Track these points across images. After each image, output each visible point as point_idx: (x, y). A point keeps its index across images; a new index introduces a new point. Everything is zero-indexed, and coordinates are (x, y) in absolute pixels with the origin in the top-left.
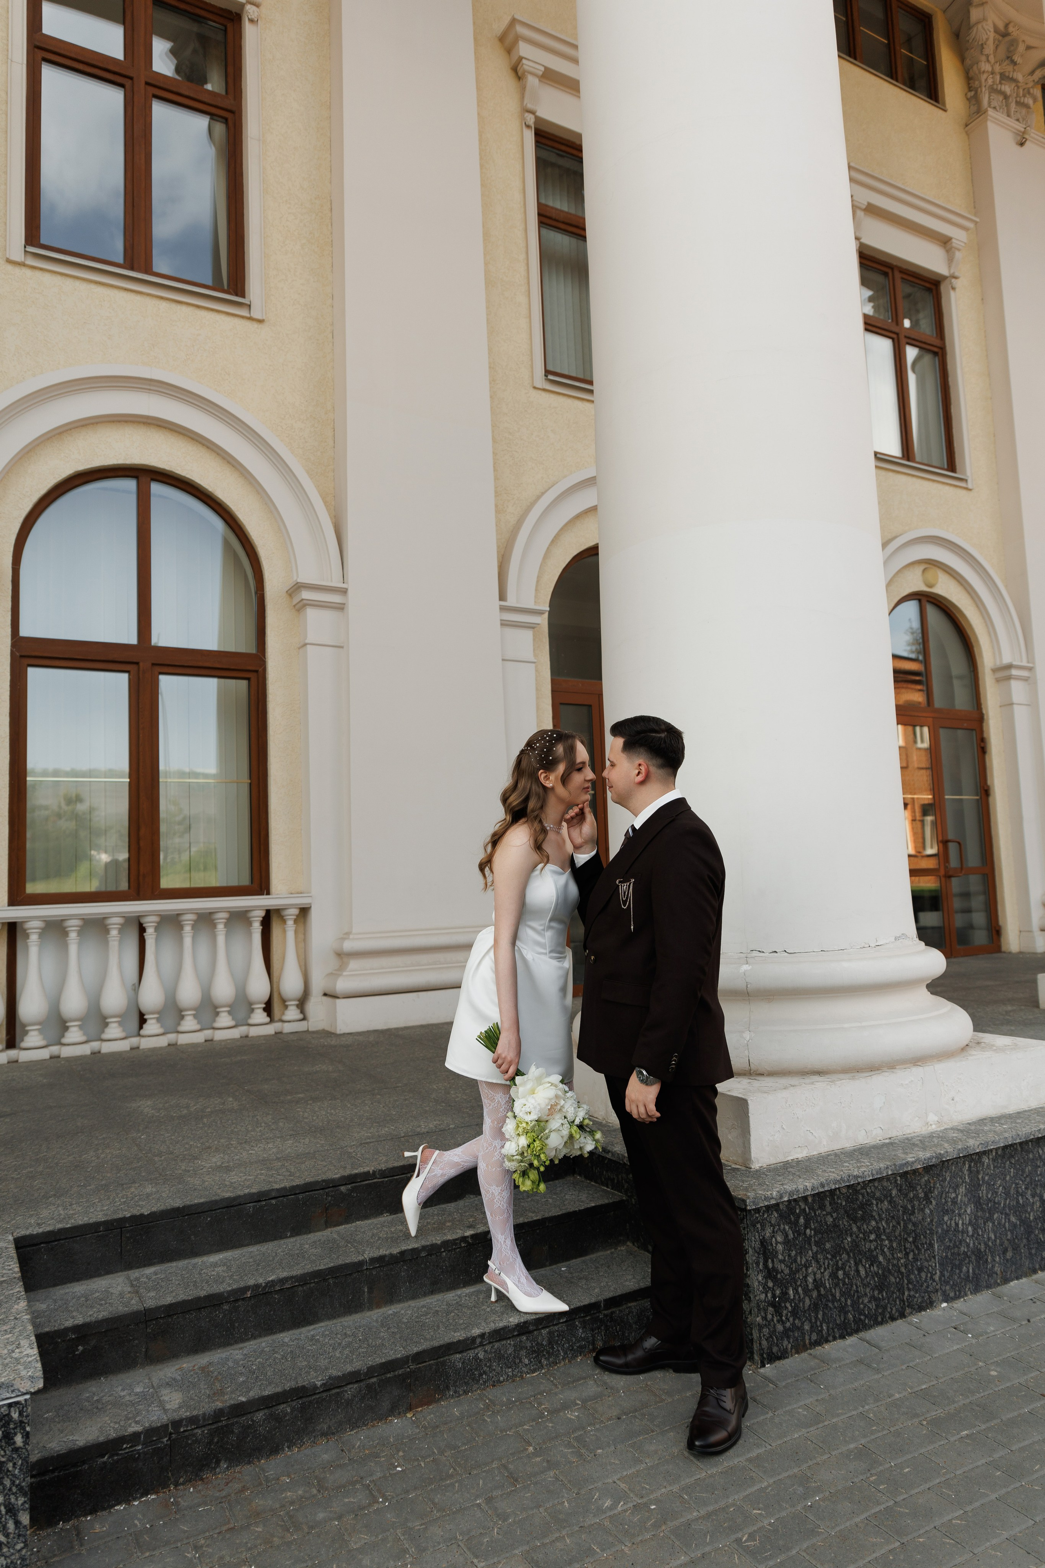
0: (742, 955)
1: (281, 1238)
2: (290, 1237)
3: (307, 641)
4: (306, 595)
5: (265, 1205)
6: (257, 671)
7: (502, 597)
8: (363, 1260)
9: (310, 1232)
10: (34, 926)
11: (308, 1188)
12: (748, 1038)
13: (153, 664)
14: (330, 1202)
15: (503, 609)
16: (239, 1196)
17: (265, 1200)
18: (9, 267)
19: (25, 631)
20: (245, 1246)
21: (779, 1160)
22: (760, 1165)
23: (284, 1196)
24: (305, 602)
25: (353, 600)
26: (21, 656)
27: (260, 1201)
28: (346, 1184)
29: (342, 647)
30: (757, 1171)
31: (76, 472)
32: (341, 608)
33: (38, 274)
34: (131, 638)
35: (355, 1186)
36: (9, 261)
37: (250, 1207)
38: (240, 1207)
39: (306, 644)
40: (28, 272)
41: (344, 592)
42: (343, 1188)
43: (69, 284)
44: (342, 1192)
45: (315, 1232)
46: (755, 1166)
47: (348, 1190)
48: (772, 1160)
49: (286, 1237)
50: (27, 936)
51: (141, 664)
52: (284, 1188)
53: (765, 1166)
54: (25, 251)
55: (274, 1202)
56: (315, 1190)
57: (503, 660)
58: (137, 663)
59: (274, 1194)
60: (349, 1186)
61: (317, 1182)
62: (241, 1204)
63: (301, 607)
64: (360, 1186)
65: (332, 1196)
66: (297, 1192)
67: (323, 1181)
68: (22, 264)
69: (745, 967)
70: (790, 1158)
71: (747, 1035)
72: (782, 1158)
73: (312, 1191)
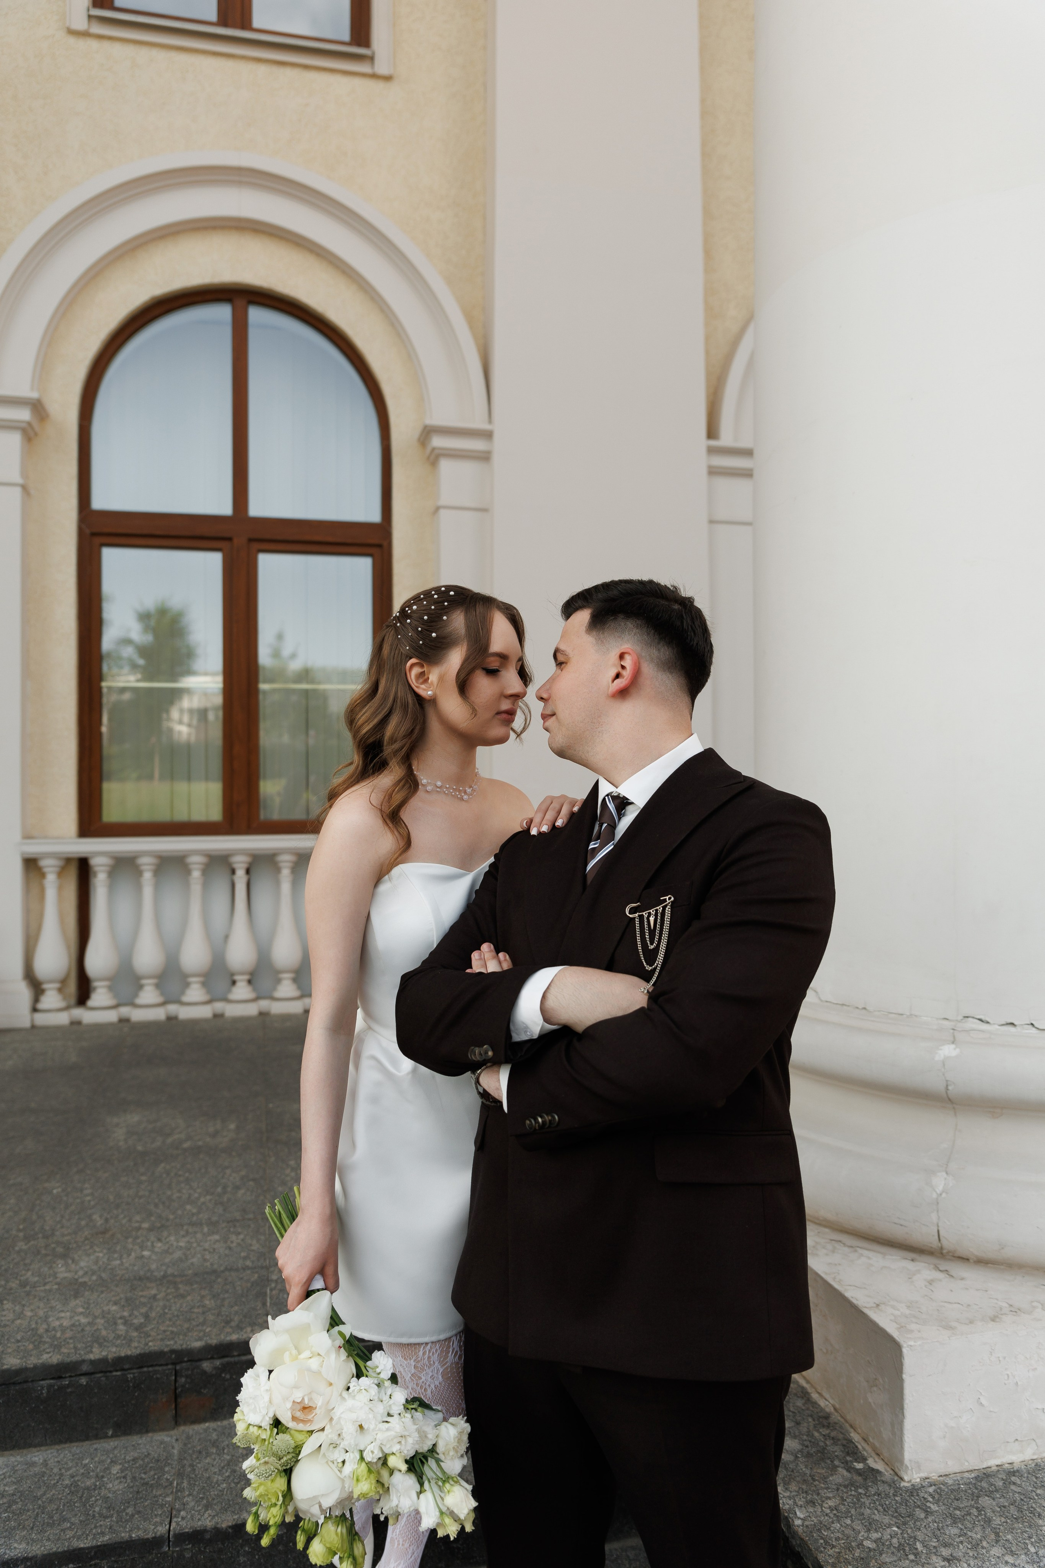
0: (946, 1023)
1: (97, 1437)
2: (112, 1436)
3: (442, 502)
4: (438, 442)
5: (68, 1386)
6: (380, 546)
7: (712, 432)
8: (162, 1537)
9: (147, 1432)
10: (99, 865)
11: (144, 1360)
12: (940, 1189)
13: (251, 540)
14: (183, 1386)
15: (711, 451)
16: (26, 1369)
17: (70, 1376)
18: (72, 40)
19: (100, 502)
20: (35, 1446)
21: (967, 1466)
22: (923, 1475)
23: (101, 1372)
24: (436, 452)
25: (498, 445)
26: (94, 534)
27: (60, 1378)
28: (212, 1358)
29: (484, 510)
30: (914, 1491)
31: (153, 299)
32: (485, 457)
33: (106, 44)
34: (224, 507)
35: (228, 1363)
36: (72, 32)
37: (43, 1388)
38: (25, 1386)
39: (437, 509)
40: (94, 44)
41: (488, 435)
42: (206, 1365)
43: (144, 54)
44: (204, 1372)
45: (154, 1431)
46: (912, 1476)
47: (215, 1368)
48: (952, 1466)
49: (106, 1437)
50: (95, 874)
51: (235, 541)
52: (104, 1361)
53: (934, 1476)
54: (90, 17)
55: (83, 1381)
56: (157, 1365)
57: (711, 522)
58: (229, 539)
59: (85, 1368)
60: (218, 1363)
61: (161, 1354)
62: (26, 1382)
63: (434, 458)
64: (236, 1363)
65: (187, 1377)
66: (126, 1366)
67: (172, 1351)
68: (85, 34)
69: (948, 1051)
70: (993, 1462)
71: (940, 1182)
72: (975, 1462)
73: (152, 1366)
